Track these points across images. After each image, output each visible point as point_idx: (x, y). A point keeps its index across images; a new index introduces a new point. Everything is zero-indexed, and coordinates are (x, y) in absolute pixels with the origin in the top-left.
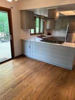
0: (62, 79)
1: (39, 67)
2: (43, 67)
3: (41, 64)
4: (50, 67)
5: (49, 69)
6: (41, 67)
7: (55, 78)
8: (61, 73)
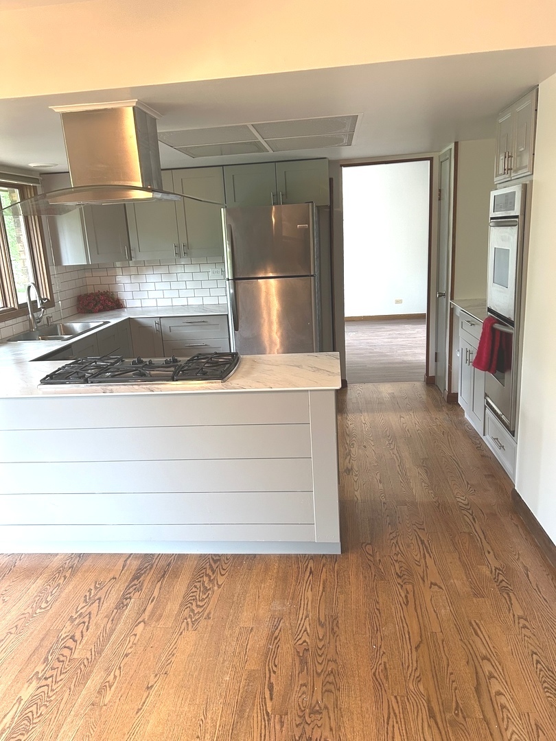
0: (303, 662)
1: (85, 620)
2: (121, 606)
3: (99, 586)
4: (181, 586)
5: (173, 607)
6: (99, 619)
7: (251, 676)
8: (277, 606)
